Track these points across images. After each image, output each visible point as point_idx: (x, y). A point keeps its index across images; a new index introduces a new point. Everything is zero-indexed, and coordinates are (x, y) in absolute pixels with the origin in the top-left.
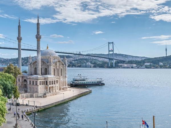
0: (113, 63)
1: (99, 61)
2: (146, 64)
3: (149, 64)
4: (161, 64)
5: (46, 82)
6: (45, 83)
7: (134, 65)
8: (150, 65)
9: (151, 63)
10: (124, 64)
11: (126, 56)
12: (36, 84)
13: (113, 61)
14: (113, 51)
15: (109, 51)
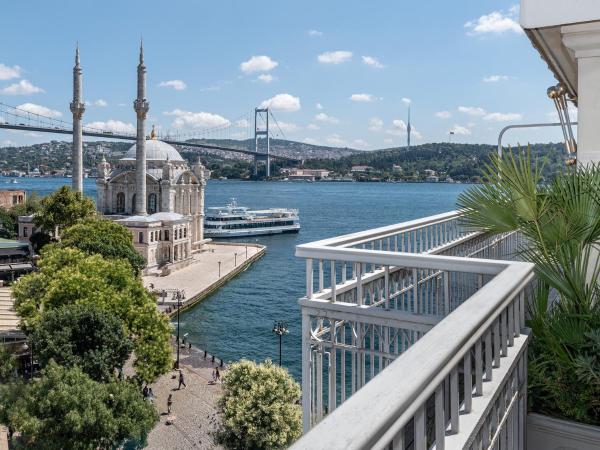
0: (265, 167)
1: (227, 161)
2: (354, 169)
3: (362, 169)
4: (398, 168)
5: (166, 232)
6: (163, 237)
7: (324, 173)
8: (367, 172)
9: (370, 165)
10: (294, 169)
11: (297, 146)
12: (141, 241)
13: (264, 162)
14: (266, 133)
15: (256, 133)
